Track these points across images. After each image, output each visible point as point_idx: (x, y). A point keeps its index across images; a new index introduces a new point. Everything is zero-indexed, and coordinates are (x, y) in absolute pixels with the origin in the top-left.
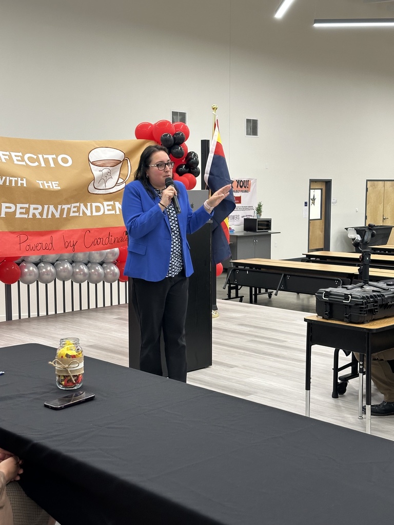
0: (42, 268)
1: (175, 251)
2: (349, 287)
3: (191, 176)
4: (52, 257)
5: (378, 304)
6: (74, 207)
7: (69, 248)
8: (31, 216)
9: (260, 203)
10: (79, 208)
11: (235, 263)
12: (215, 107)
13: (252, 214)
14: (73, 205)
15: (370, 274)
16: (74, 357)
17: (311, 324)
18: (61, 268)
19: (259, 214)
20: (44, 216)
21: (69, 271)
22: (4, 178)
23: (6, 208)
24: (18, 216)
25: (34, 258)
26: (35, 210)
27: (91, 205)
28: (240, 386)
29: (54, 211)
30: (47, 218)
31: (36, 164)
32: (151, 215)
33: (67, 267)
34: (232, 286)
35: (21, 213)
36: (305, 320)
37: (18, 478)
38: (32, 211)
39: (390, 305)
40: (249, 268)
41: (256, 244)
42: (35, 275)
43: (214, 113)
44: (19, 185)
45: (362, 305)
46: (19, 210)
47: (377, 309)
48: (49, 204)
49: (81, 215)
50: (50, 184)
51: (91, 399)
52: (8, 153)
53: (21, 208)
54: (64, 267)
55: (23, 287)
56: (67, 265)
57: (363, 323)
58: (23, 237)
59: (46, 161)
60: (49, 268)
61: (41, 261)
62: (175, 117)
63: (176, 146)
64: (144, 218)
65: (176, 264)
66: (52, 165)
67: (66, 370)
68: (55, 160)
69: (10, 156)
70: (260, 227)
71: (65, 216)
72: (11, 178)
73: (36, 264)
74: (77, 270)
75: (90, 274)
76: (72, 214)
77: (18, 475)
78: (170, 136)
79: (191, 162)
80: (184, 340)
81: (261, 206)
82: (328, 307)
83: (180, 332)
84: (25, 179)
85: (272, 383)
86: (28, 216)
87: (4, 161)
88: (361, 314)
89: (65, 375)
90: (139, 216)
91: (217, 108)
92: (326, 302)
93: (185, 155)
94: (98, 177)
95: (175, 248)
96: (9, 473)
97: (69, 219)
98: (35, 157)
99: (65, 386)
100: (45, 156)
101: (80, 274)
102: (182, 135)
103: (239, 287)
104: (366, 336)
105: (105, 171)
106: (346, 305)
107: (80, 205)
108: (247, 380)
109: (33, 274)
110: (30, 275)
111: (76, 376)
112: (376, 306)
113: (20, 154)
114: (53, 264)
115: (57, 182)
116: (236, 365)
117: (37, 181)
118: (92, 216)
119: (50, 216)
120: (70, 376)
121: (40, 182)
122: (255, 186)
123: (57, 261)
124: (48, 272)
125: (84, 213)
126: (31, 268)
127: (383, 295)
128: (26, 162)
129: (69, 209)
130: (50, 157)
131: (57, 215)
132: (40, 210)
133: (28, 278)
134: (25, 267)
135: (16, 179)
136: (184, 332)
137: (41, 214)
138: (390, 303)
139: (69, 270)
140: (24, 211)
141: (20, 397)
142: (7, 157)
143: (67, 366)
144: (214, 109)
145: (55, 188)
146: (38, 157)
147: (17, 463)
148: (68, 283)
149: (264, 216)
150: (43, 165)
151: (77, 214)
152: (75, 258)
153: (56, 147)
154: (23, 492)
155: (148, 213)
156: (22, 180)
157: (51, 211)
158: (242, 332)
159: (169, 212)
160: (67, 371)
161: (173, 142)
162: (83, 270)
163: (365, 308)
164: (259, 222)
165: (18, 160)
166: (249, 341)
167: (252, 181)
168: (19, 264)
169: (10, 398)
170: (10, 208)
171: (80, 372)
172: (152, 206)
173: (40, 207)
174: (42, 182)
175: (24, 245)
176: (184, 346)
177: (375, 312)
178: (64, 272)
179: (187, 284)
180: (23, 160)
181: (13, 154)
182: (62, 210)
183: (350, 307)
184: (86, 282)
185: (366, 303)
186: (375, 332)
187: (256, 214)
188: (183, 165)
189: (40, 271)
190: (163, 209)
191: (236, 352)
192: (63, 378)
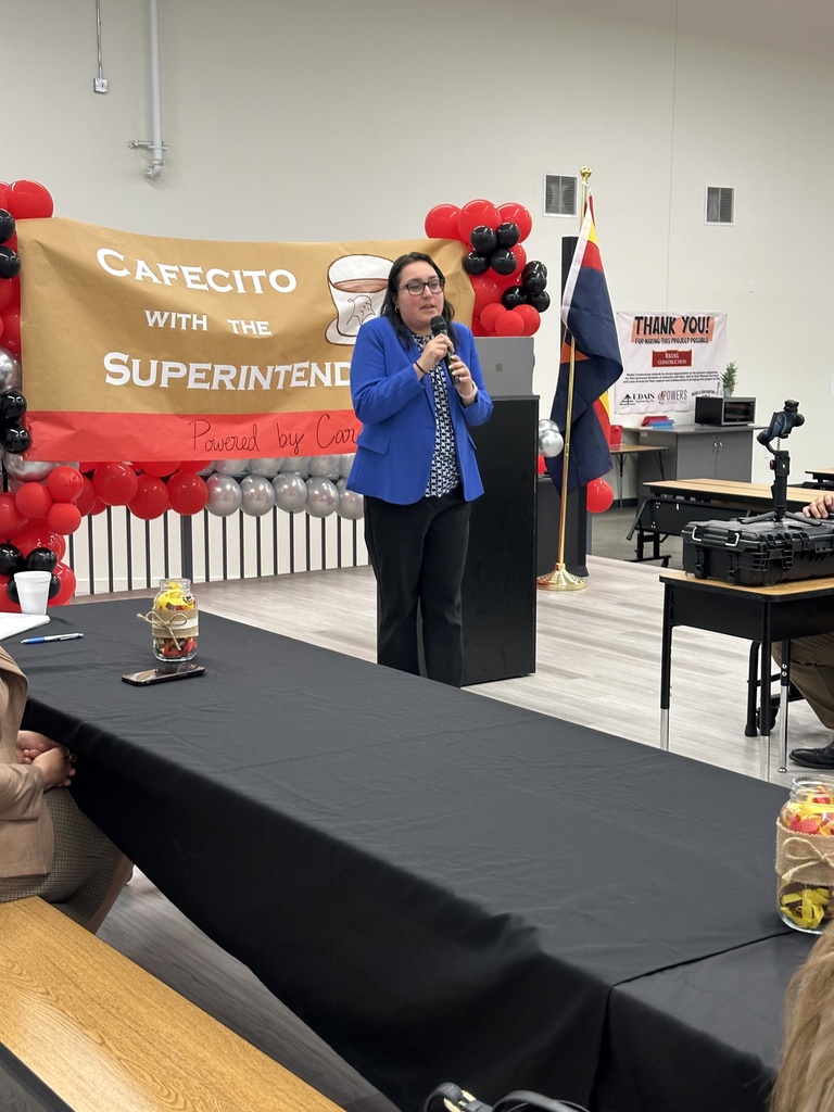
0: (248, 486)
1: (443, 450)
2: (747, 519)
3: (529, 309)
4: (268, 464)
5: (793, 551)
6: (299, 370)
7: (288, 447)
8: (215, 386)
9: (732, 365)
10: (308, 372)
11: (653, 488)
12: (586, 170)
13: (714, 389)
14: (297, 366)
15: (789, 498)
16: (180, 608)
17: (671, 587)
18: (286, 487)
19: (728, 389)
20: (241, 387)
21: (300, 494)
22: (166, 314)
23: (171, 370)
24: (192, 385)
25: (234, 465)
26: (223, 375)
27: (333, 368)
28: (577, 709)
29: (260, 378)
30: (246, 391)
31: (229, 288)
32: (398, 384)
33: (297, 486)
34: (645, 534)
35: (197, 380)
36: (662, 579)
37: (68, 783)
38: (217, 377)
39: (820, 554)
40: (682, 498)
41: (718, 451)
42: (235, 499)
43: (584, 183)
44: (194, 328)
45: (758, 550)
46: (193, 375)
47: (790, 559)
48: (249, 363)
49: (313, 384)
50: (252, 327)
51: (199, 674)
52: (175, 268)
53: (198, 371)
54: (290, 485)
55: (215, 521)
56: (297, 483)
57: (761, 585)
58: (202, 425)
59: (248, 282)
60: (261, 488)
61: (248, 473)
62: (553, 187)
63: (502, 251)
64: (385, 387)
65: (445, 474)
66: (259, 290)
67: (165, 629)
68: (264, 281)
69: (180, 274)
70: (728, 416)
71: (280, 386)
72: (179, 315)
73: (239, 480)
74: (317, 492)
75: (341, 501)
76: (294, 383)
77: (69, 777)
78: (489, 232)
79: (530, 282)
80: (460, 615)
81: (734, 371)
82: (704, 557)
83: (451, 601)
84: (205, 317)
85: (640, 708)
86: (211, 386)
87: (167, 282)
88: (756, 567)
89: (165, 637)
90: (376, 383)
91: (590, 174)
92: (697, 546)
93: (520, 268)
94: (346, 313)
95: (443, 444)
96: (50, 770)
97: (288, 392)
98: (227, 275)
99: (166, 656)
100: (246, 274)
101: (322, 500)
102: (514, 228)
103: (662, 536)
104: (763, 607)
105: (360, 300)
106: (731, 552)
107: (310, 366)
108: (593, 700)
109: (232, 497)
110: (226, 499)
111: (183, 639)
112: (789, 554)
113: (199, 270)
114: (270, 480)
115: (267, 323)
116: (585, 674)
117: (229, 321)
118: (333, 387)
119: (251, 387)
120: (171, 639)
121: (233, 322)
122: (724, 328)
123: (279, 473)
124: (259, 495)
125: (318, 380)
126: (228, 487)
127: (805, 535)
128: (208, 285)
129: (289, 375)
130: (255, 275)
131: (266, 385)
132: (232, 376)
133: (222, 504)
134: (217, 484)
135: (189, 316)
136: (458, 599)
137: (235, 382)
138: (821, 550)
139: (299, 491)
140: (202, 376)
141: (92, 668)
142: (174, 276)
143: (168, 622)
144: (584, 175)
145: (261, 333)
146: (232, 276)
147: (66, 758)
148: (300, 518)
149: (739, 393)
150: (241, 289)
151: (305, 383)
152: (313, 470)
153: (266, 256)
154: (74, 803)
155: (394, 378)
156: (200, 318)
157: (254, 377)
158: (621, 617)
159: (435, 378)
160: (168, 631)
161: (495, 243)
162: (327, 493)
163: (764, 556)
164: (728, 406)
165: (193, 282)
166: (627, 634)
167: (716, 319)
168: (205, 478)
169: (75, 668)
170: (177, 370)
171: (189, 633)
172: (404, 366)
173: (233, 369)
174: (238, 322)
175: (201, 441)
176: (457, 627)
177: (785, 565)
178: (291, 494)
179: (466, 513)
180: (203, 281)
181: (186, 270)
182: (276, 376)
183: (738, 554)
184: (335, 514)
185: (765, 547)
186: (778, 601)
187: (721, 388)
188: (516, 287)
189: (245, 493)
190: (420, 375)
191: (592, 652)
192: (163, 642)
